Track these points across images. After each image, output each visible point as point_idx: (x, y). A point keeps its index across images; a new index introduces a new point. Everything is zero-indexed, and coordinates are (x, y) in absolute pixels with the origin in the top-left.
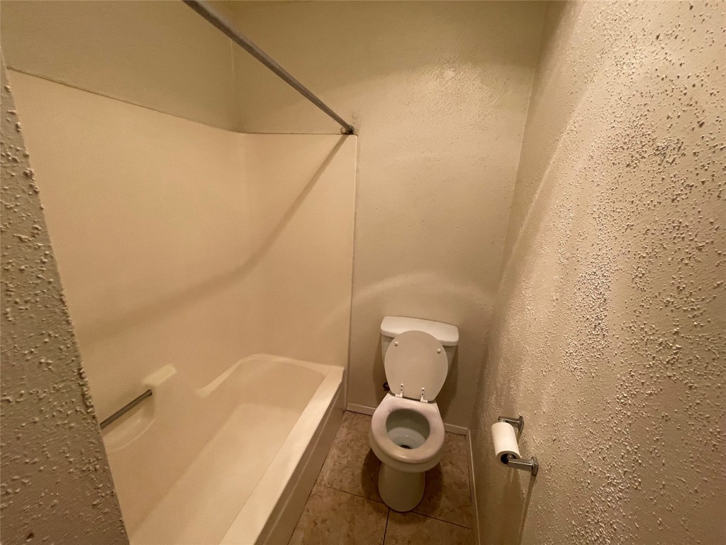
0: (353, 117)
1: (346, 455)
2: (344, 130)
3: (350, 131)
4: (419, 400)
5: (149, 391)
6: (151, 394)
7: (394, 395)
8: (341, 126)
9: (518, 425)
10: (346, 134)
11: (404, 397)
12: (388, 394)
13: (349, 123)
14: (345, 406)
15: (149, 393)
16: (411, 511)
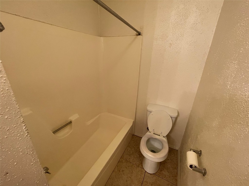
0: (141, 28)
1: (132, 150)
2: (137, 34)
3: (139, 34)
4: (160, 136)
5: (71, 121)
6: (71, 123)
7: (150, 132)
8: (136, 32)
9: (199, 154)
10: (138, 35)
11: (154, 134)
12: (148, 132)
13: (139, 31)
14: (133, 133)
15: (71, 122)
16: (154, 174)
